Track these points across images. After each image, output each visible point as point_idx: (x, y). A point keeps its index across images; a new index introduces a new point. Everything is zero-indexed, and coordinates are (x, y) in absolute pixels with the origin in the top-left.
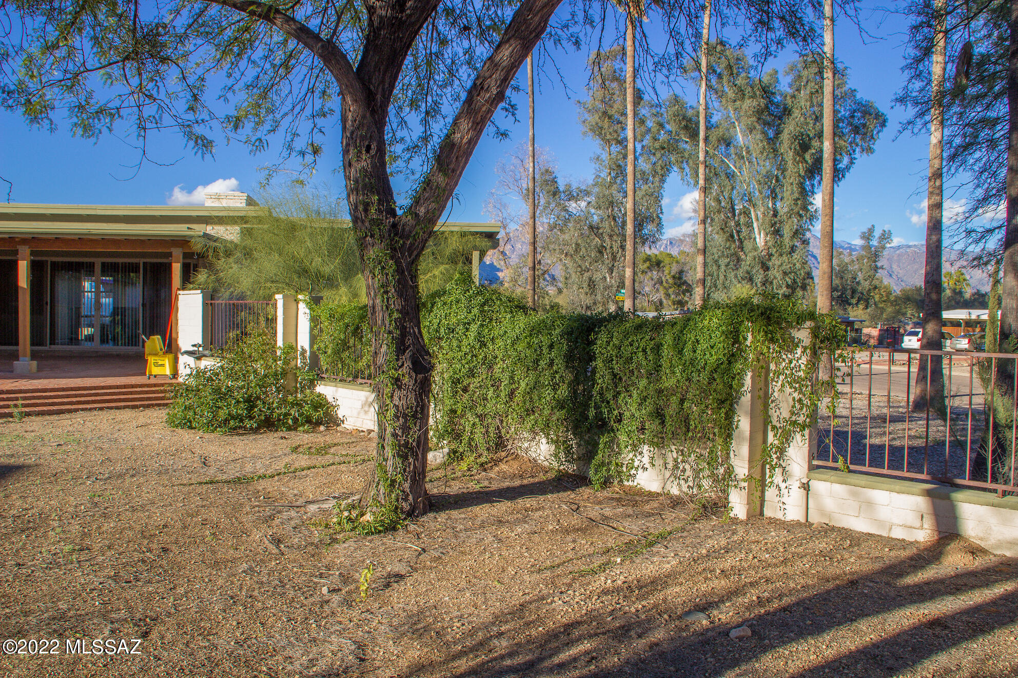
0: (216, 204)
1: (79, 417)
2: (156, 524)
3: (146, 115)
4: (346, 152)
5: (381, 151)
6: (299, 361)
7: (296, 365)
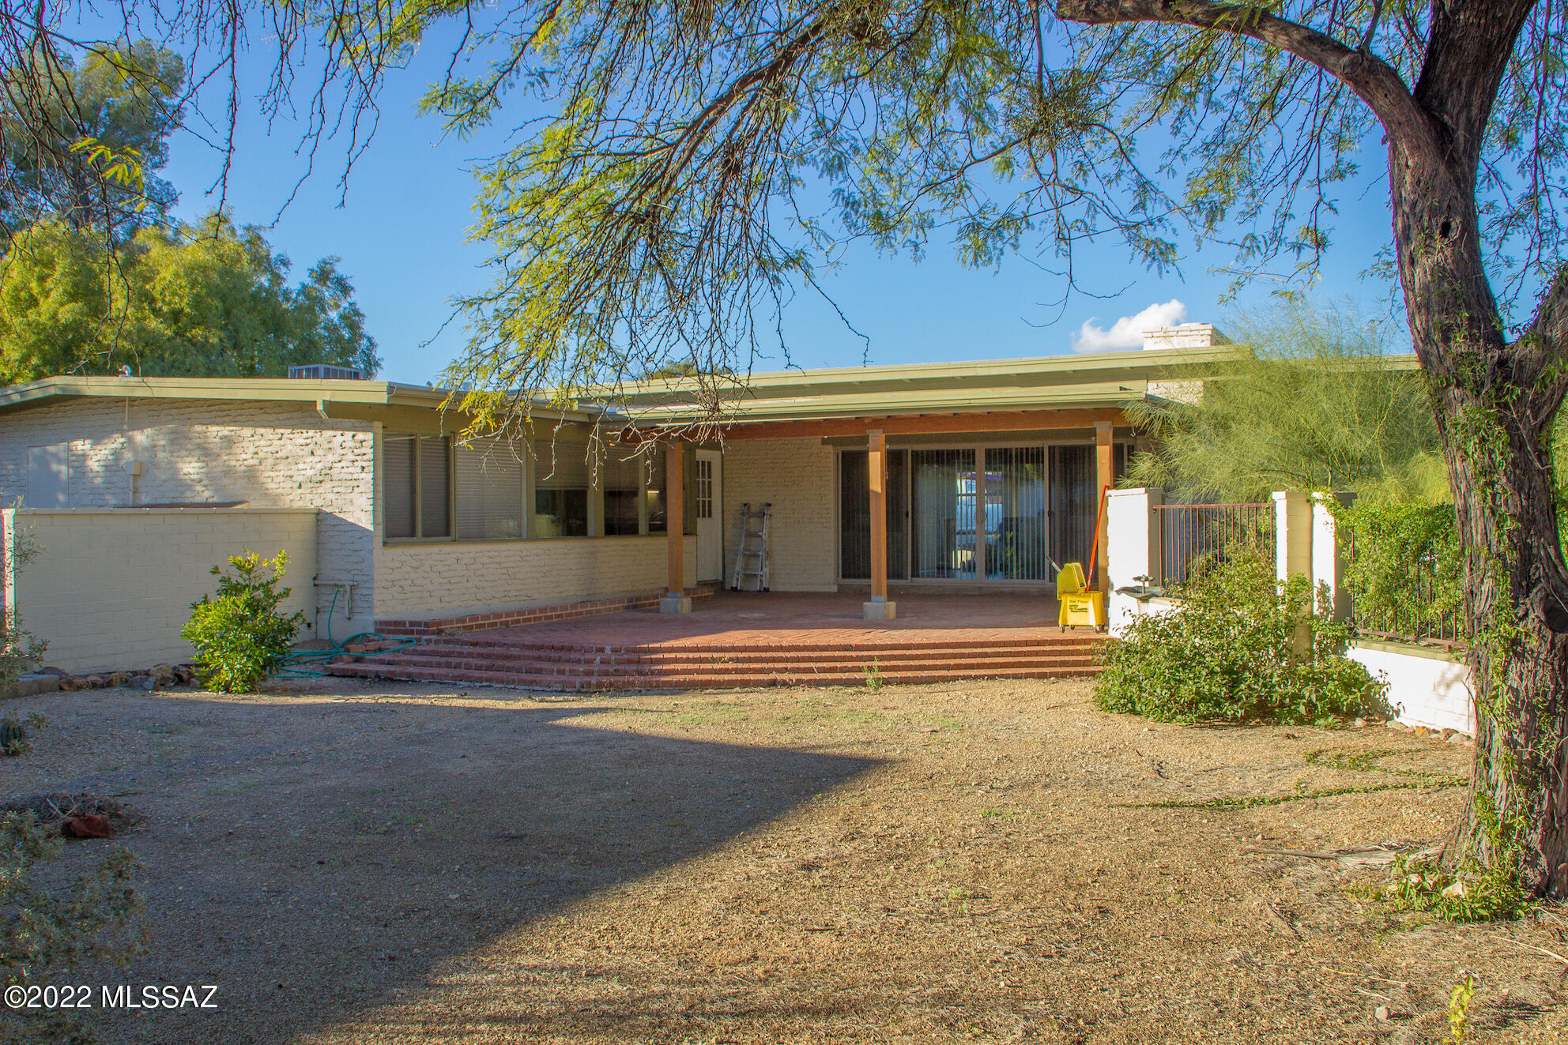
0: (1163, 346)
1: (959, 689)
2: (1086, 866)
3: (1069, 220)
4: (1403, 239)
5: (1470, 233)
6: (1316, 605)
7: (1311, 612)
